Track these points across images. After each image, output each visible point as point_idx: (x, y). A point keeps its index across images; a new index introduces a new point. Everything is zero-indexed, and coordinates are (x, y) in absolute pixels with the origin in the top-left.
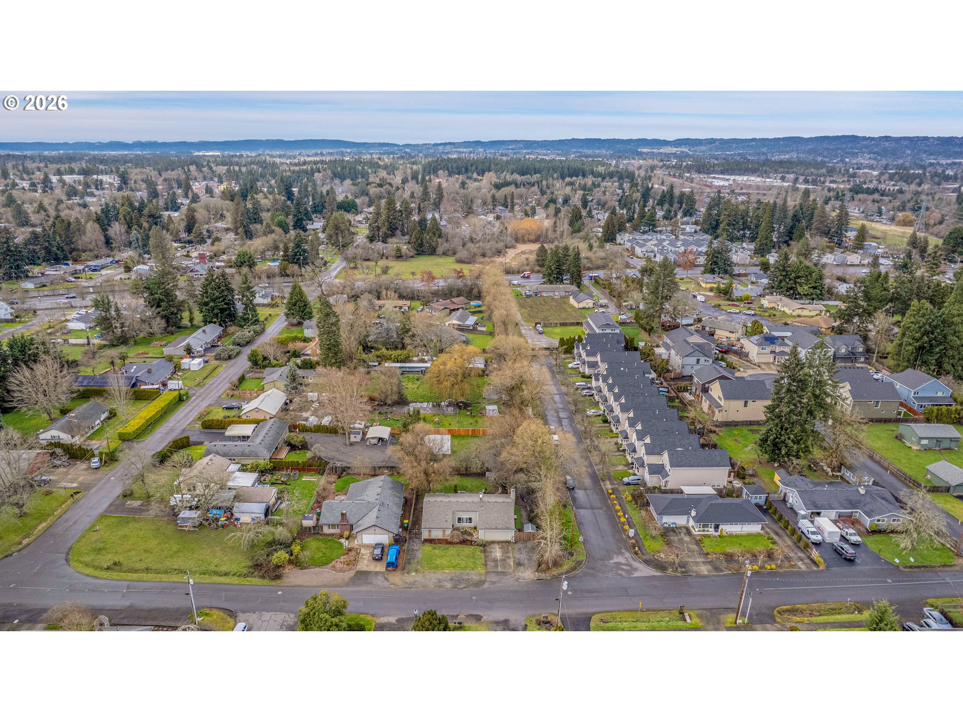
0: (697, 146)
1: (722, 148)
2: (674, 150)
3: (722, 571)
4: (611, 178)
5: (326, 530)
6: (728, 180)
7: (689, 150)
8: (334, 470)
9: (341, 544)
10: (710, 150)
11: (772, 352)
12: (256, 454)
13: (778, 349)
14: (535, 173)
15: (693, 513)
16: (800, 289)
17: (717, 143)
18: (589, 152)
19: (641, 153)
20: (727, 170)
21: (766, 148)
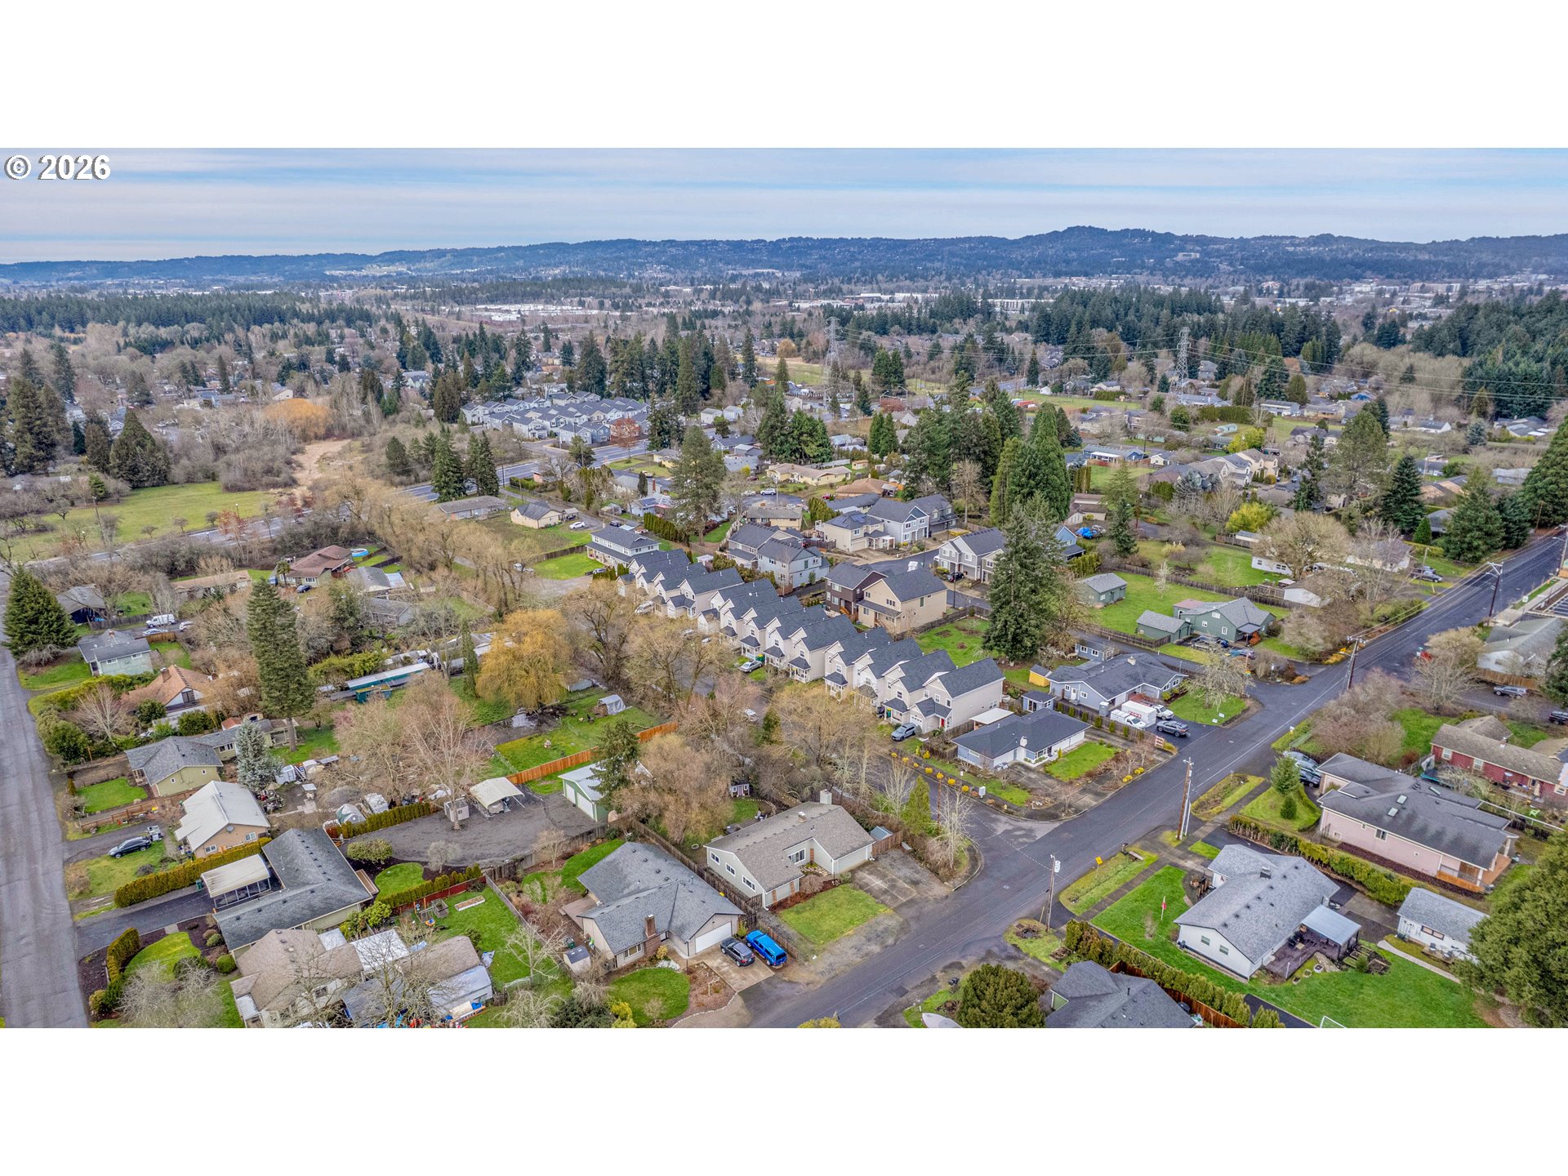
0: (419, 262)
1: (459, 263)
2: (385, 270)
3: (1105, 795)
4: (333, 321)
5: (623, 962)
6: (508, 311)
7: (409, 269)
8: (499, 874)
9: (670, 971)
10: (442, 267)
11: (866, 534)
12: (340, 900)
13: (871, 529)
14: (188, 322)
15: (1024, 742)
16: (807, 451)
17: (449, 256)
18: (241, 280)
19: (333, 279)
20: (497, 296)
21: (522, 261)
